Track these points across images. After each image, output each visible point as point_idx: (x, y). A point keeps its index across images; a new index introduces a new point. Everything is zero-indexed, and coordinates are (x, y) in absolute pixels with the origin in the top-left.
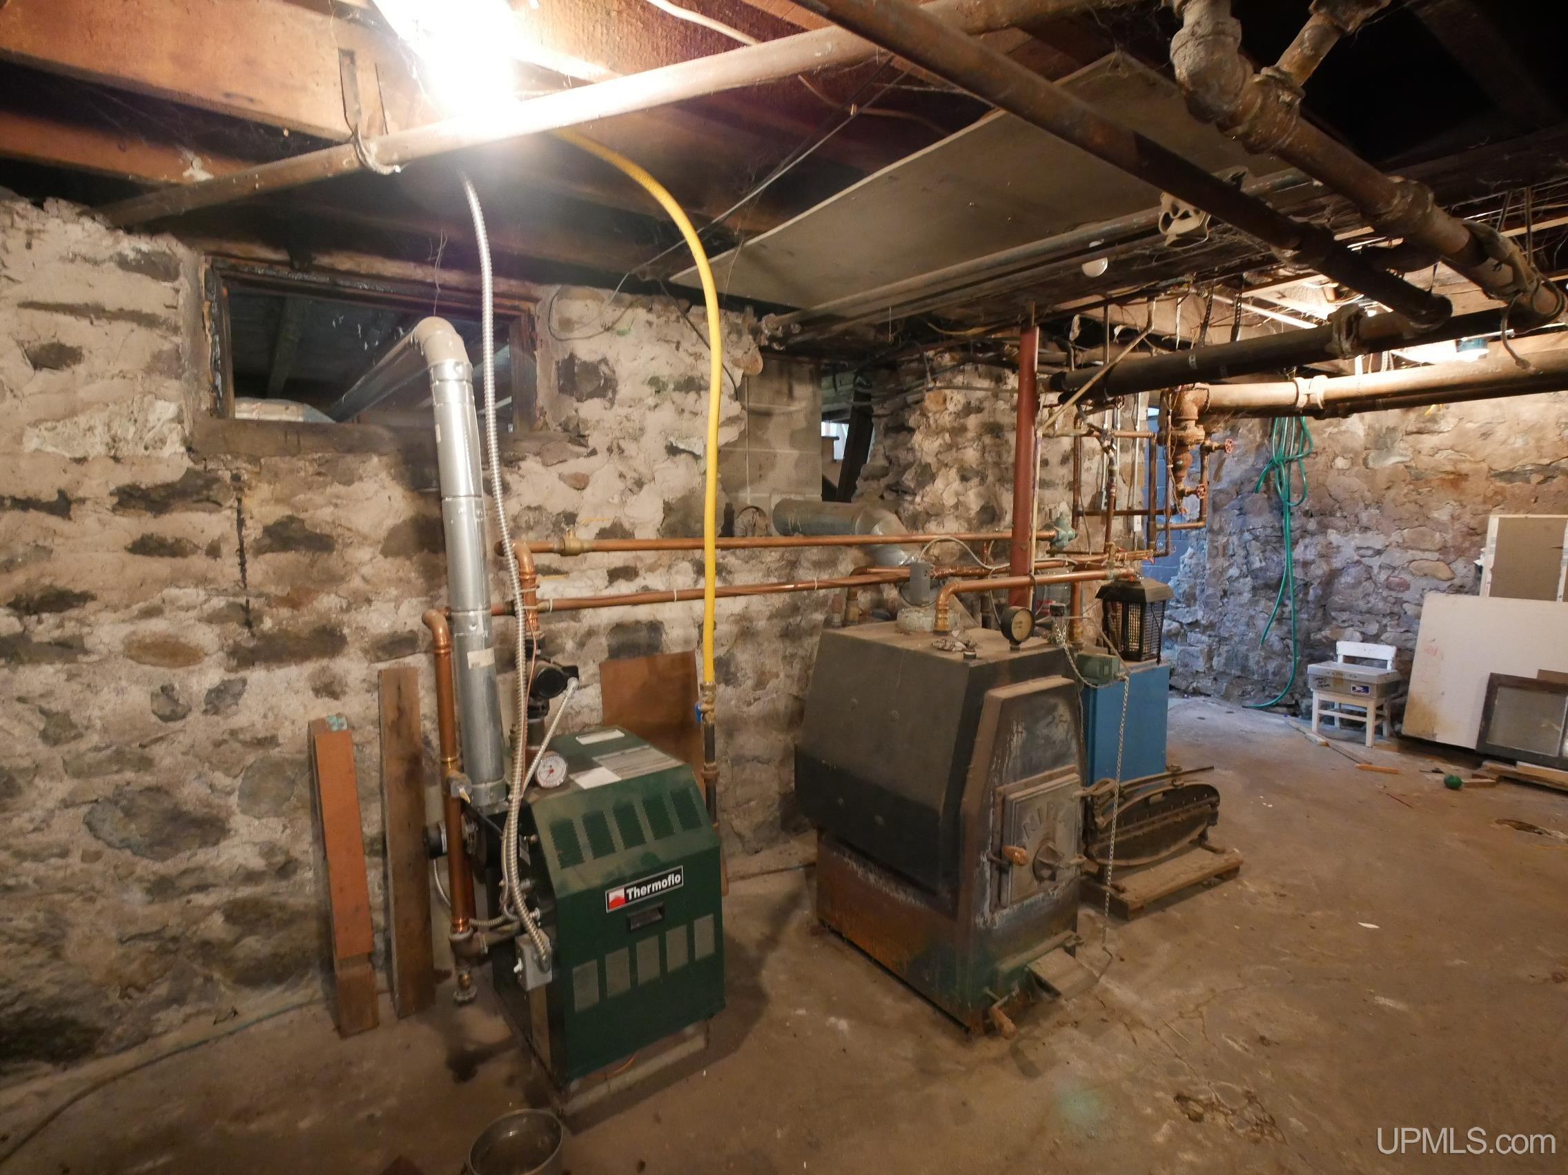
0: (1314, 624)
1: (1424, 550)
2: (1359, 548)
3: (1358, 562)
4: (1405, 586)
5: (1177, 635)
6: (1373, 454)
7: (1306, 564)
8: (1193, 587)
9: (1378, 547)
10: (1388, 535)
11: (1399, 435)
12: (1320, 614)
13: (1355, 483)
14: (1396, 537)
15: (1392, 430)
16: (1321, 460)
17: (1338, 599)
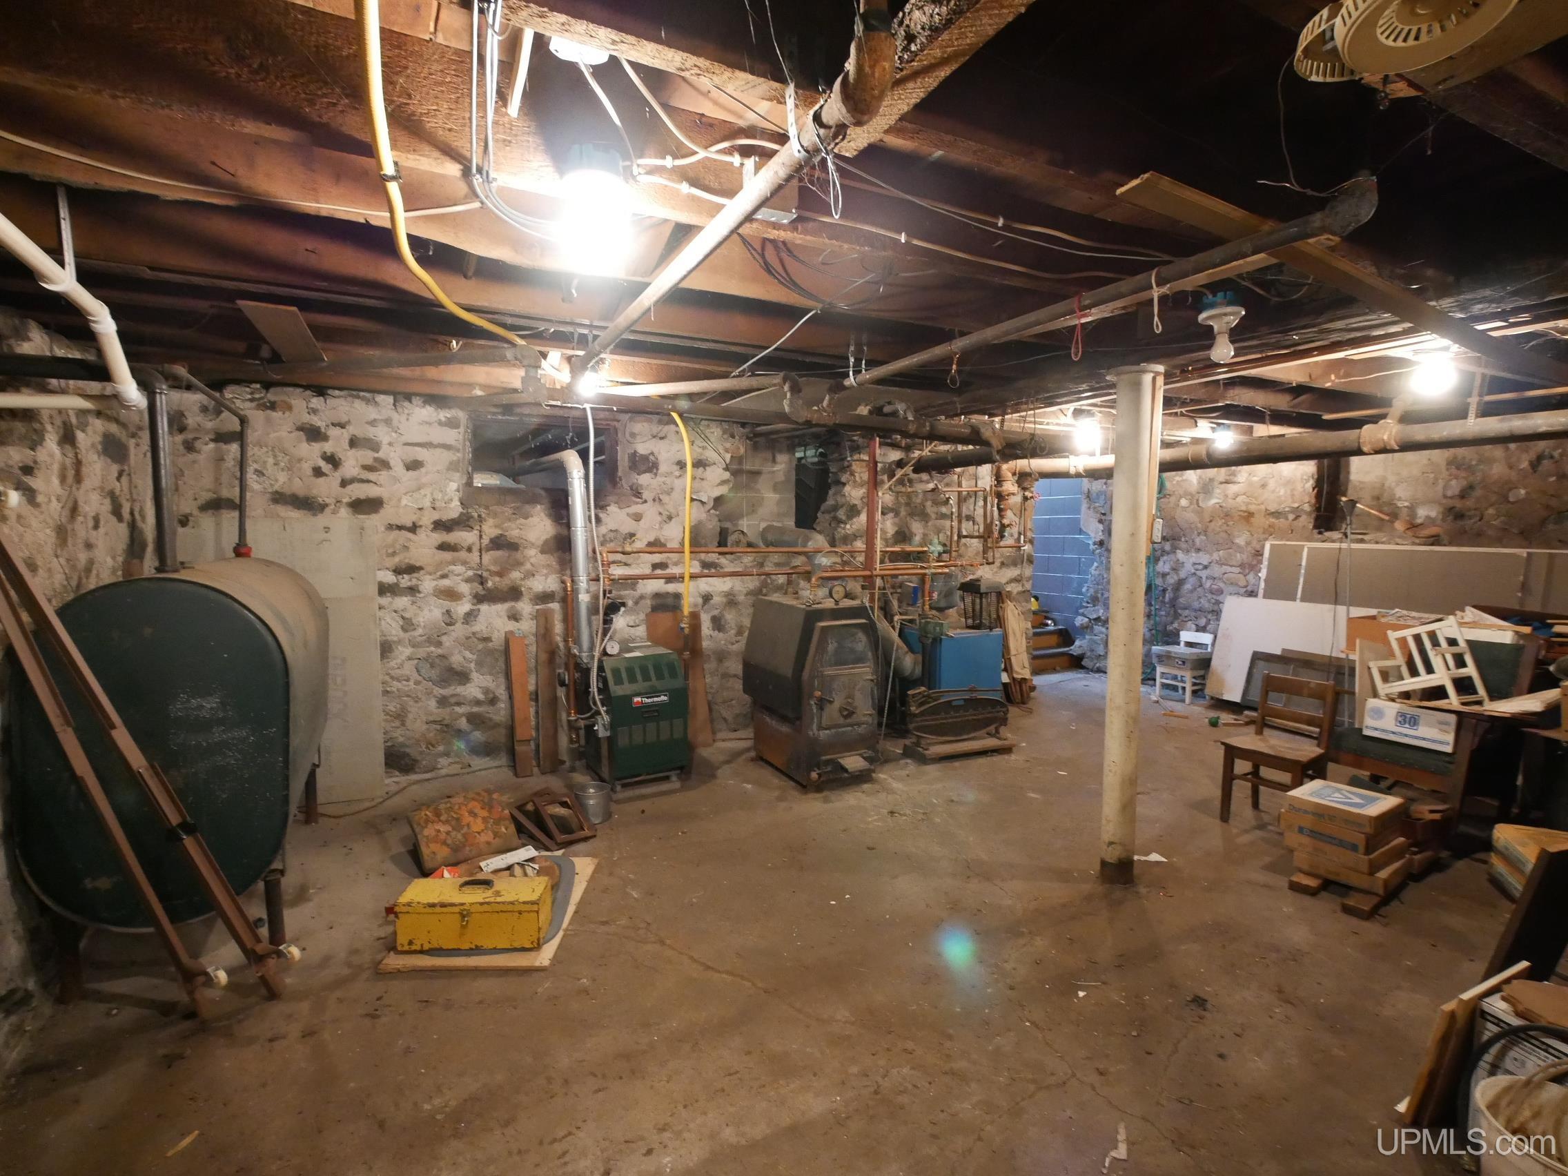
0: (1169, 619)
1: (1231, 566)
2: (1195, 564)
3: (1195, 574)
4: (1220, 592)
5: (1087, 627)
6: (1201, 496)
7: (1164, 575)
8: (1096, 592)
9: (1205, 563)
10: (1211, 555)
11: (1216, 483)
12: (1172, 612)
13: (1191, 516)
14: (1215, 556)
15: (1211, 480)
16: (1173, 499)
17: (1181, 600)
